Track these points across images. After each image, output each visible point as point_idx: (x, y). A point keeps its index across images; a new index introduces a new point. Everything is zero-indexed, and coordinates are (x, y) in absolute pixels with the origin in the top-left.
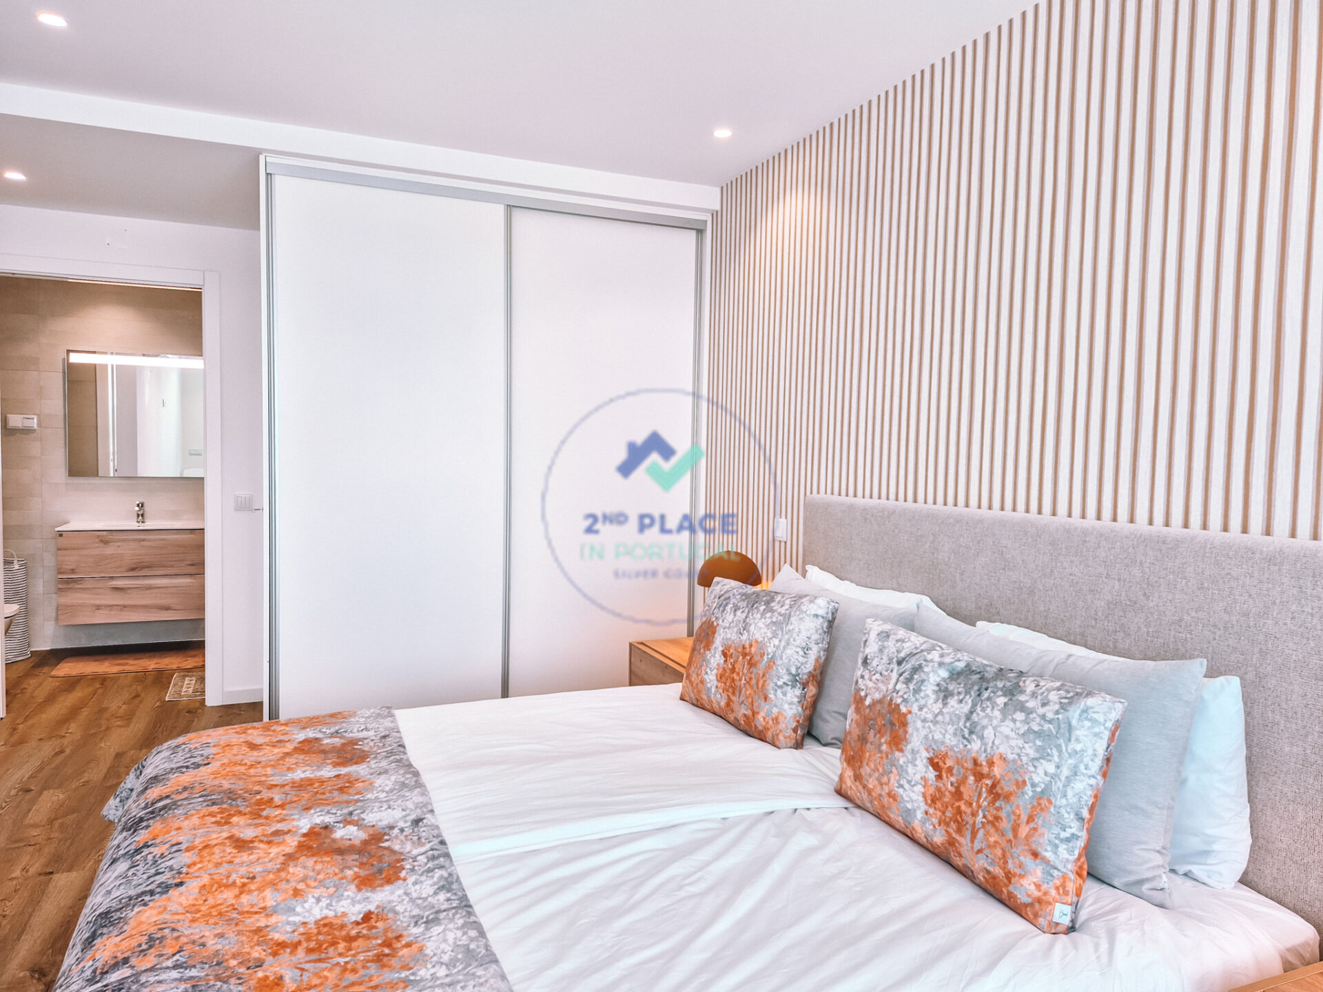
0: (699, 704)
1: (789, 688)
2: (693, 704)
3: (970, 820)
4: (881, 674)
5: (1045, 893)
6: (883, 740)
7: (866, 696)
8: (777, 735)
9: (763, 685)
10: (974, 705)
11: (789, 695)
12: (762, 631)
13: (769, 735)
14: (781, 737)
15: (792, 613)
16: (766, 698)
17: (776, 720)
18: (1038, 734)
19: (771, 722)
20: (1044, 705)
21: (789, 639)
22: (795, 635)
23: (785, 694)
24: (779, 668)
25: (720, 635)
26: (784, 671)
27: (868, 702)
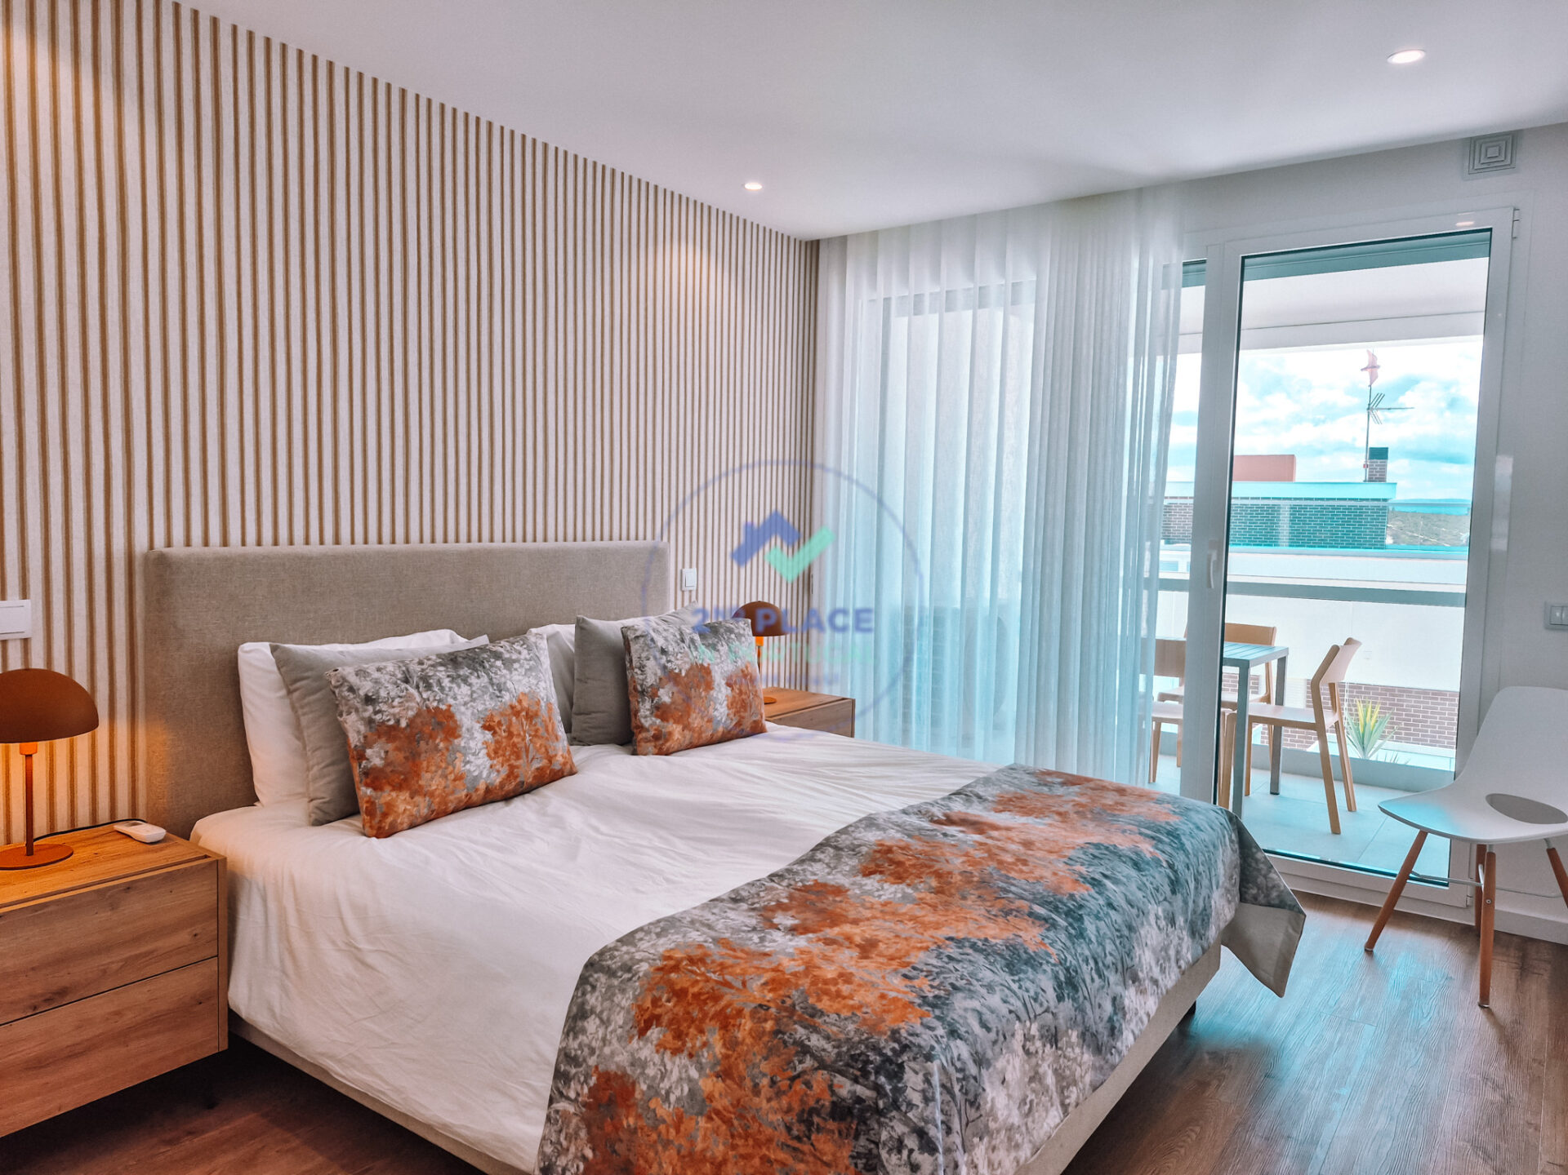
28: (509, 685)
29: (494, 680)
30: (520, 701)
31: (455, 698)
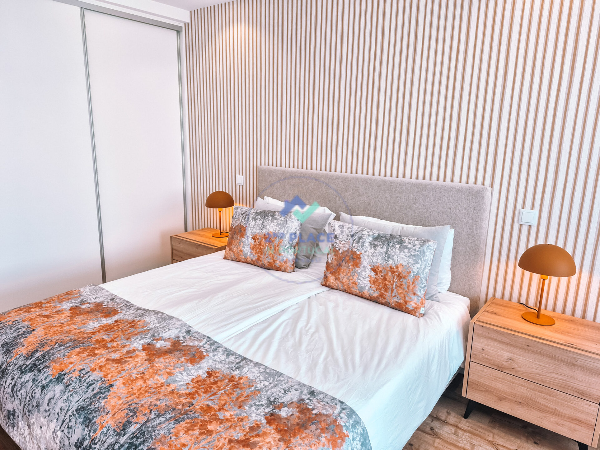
0: (237, 260)
1: (290, 249)
2: (232, 260)
3: (391, 287)
4: (345, 241)
5: (418, 305)
6: (350, 264)
7: (339, 250)
8: (287, 268)
9: (278, 250)
10: (387, 249)
11: (290, 252)
12: (274, 228)
13: (283, 268)
14: (288, 268)
15: (288, 220)
16: (280, 255)
17: (286, 262)
18: (414, 256)
19: (283, 263)
20: (414, 246)
21: (288, 230)
22: (290, 228)
23: (288, 252)
24: (285, 242)
25: (249, 231)
26: (287, 243)
27: (340, 252)
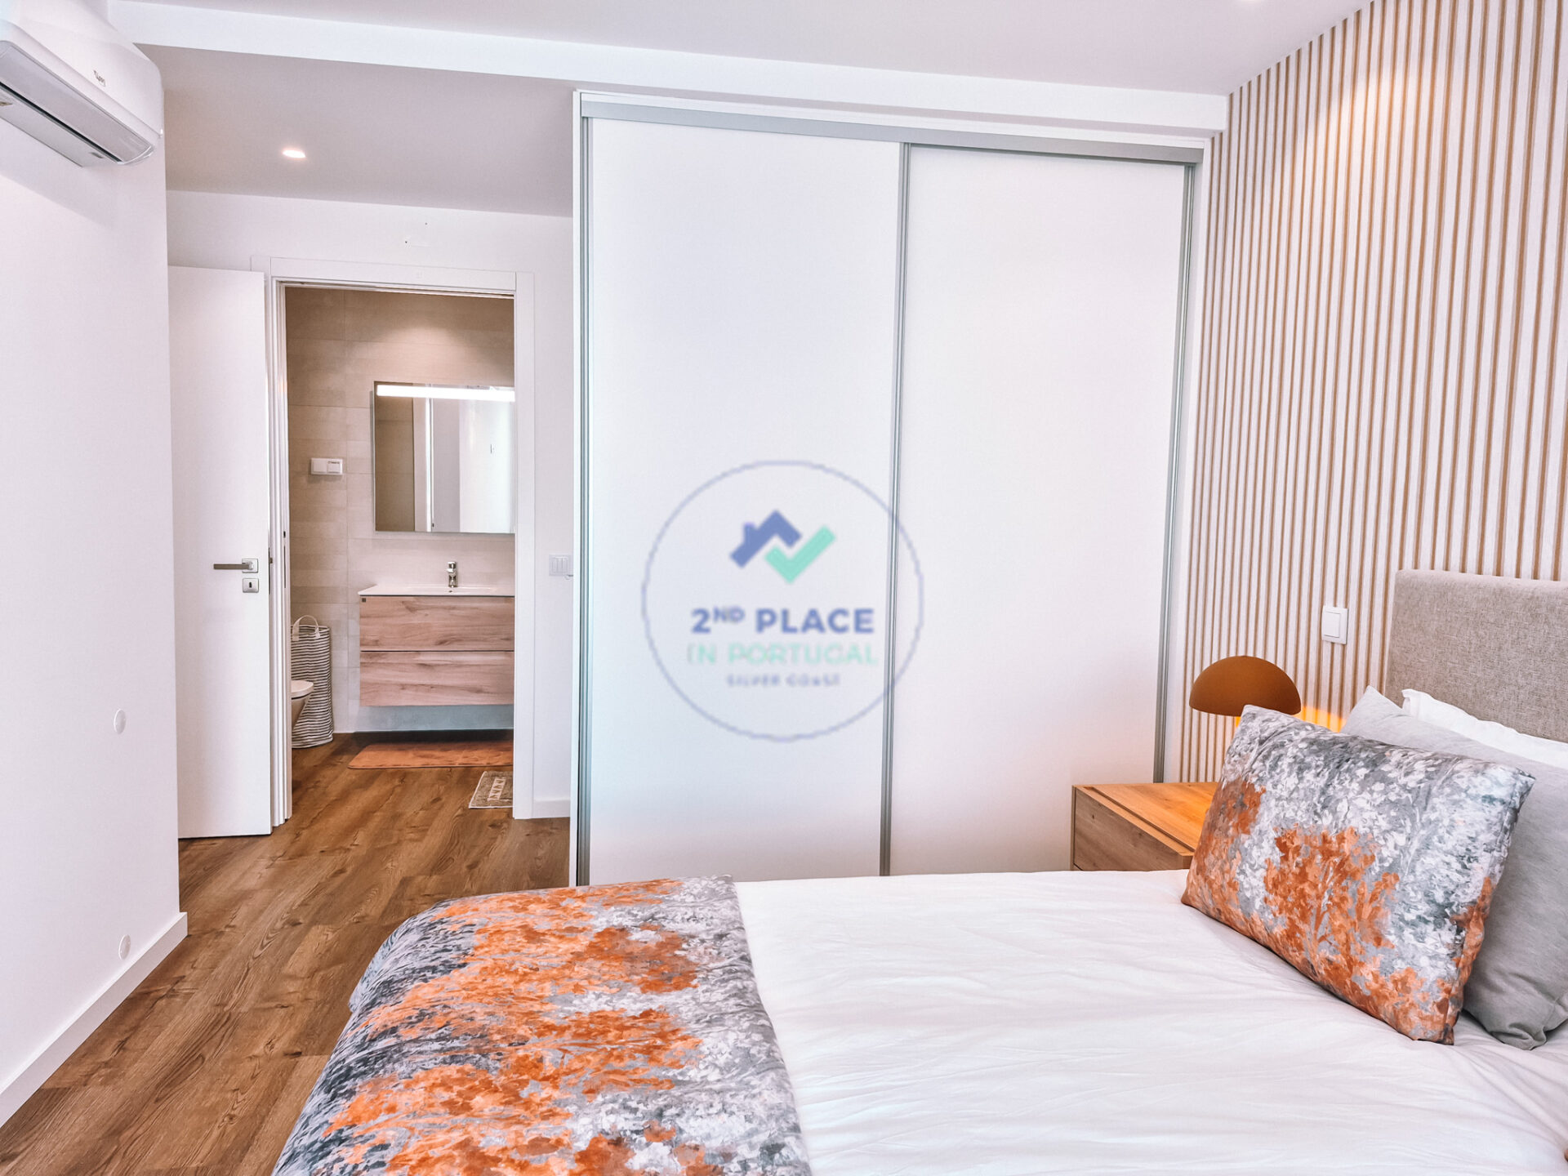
28: (1342, 807)
29: (1330, 791)
30: (1341, 839)
31: (1275, 786)
